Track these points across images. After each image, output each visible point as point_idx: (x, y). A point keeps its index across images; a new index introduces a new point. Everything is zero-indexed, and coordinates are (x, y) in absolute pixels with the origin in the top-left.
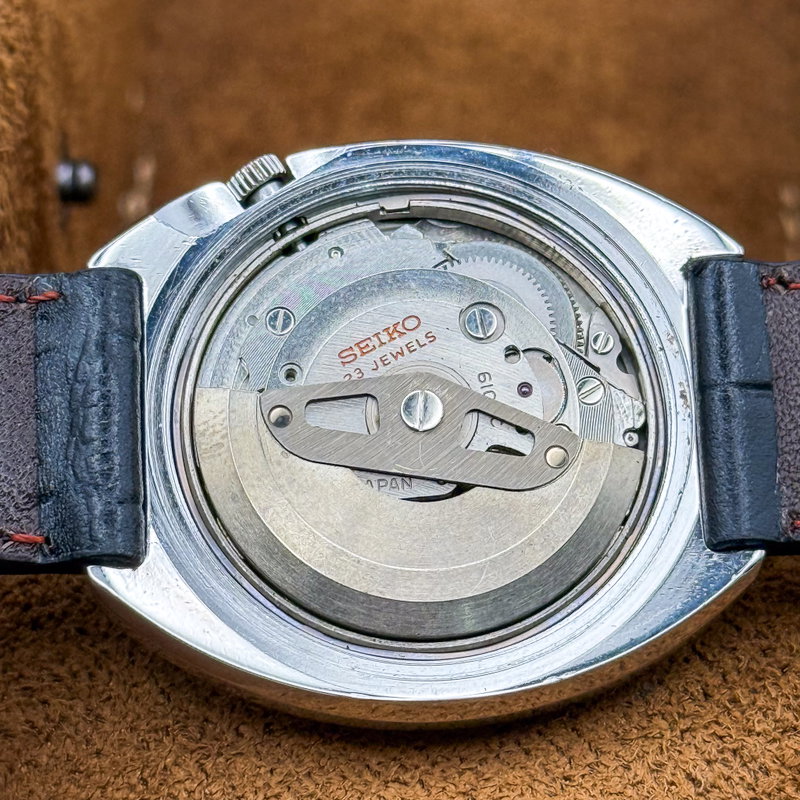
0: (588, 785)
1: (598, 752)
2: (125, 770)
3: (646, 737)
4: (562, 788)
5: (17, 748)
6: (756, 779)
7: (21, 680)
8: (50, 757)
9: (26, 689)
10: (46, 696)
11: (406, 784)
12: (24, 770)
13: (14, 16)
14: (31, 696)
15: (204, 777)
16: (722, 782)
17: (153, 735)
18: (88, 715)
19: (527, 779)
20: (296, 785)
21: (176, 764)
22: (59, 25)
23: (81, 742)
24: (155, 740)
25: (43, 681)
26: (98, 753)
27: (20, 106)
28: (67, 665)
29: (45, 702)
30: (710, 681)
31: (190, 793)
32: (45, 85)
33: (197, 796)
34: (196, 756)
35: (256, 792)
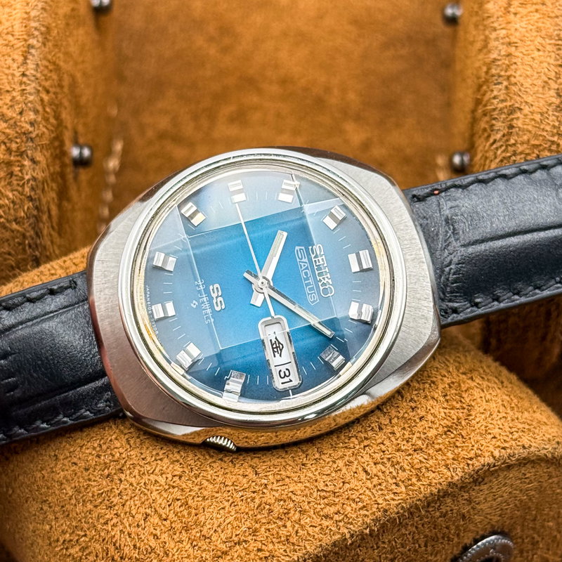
0: (313, 469)
1: (321, 453)
3: (346, 447)
4: (300, 469)
6: (398, 473)
11: (225, 462)
13: (49, 75)
15: (129, 447)
16: (380, 474)
19: (284, 464)
20: (171, 456)
21: (116, 439)
22: (73, 77)
27: (52, 120)
30: (383, 422)
31: (121, 454)
32: (66, 108)
33: (124, 456)
34: (127, 437)
35: (152, 457)
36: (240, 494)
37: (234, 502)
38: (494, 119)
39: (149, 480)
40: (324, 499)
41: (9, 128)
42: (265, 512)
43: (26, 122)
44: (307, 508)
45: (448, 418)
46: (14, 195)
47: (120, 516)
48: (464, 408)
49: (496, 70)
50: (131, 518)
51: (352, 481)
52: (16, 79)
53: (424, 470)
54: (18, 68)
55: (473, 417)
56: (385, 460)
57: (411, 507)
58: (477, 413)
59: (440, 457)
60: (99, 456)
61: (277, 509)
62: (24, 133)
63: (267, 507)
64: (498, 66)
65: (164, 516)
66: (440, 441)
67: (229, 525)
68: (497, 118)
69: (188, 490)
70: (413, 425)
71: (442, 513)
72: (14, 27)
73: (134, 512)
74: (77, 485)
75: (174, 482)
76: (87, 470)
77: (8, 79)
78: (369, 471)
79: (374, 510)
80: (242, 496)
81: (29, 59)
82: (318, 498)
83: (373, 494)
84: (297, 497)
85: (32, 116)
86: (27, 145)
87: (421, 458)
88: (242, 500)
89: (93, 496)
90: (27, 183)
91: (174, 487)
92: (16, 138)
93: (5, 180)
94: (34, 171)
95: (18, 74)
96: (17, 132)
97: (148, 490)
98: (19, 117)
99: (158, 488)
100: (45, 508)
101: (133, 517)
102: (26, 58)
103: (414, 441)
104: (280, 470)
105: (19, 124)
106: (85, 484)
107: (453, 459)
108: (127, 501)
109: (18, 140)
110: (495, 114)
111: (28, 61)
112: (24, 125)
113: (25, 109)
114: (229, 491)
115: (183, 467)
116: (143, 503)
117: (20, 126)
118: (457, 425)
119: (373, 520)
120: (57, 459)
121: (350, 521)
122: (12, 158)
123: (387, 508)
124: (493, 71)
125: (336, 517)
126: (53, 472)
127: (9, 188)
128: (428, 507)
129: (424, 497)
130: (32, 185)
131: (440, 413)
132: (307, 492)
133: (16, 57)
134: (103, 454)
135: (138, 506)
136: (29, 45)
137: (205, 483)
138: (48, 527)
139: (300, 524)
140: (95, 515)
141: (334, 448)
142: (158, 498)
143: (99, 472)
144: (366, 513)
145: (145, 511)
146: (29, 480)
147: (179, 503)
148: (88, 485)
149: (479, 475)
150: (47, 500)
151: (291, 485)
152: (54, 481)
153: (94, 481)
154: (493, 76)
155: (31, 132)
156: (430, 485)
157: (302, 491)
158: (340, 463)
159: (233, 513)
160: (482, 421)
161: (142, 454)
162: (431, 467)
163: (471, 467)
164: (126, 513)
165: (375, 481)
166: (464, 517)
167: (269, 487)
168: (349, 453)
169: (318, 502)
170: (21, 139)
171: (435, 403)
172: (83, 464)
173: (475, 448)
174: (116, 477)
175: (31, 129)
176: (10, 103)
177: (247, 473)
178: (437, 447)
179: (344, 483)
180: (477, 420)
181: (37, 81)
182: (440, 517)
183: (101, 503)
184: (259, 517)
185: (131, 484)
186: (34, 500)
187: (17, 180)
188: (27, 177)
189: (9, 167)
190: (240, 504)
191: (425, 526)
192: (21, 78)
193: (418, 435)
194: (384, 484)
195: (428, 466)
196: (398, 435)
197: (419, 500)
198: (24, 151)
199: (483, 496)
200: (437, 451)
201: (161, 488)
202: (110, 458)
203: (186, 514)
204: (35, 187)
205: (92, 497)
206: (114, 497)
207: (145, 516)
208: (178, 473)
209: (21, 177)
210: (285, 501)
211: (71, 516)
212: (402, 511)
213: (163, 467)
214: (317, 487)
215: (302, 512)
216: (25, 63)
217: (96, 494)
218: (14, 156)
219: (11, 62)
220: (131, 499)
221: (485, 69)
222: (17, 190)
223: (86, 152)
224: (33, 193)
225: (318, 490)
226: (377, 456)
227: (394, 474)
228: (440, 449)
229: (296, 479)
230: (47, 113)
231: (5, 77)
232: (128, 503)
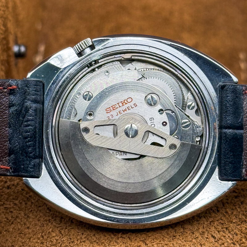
0: (181, 238)
1: (184, 228)
2: (36, 233)
3: (199, 223)
4: (173, 239)
5: (2, 226)
6: (233, 237)
7: (4, 205)
8: (13, 229)
9: (5, 208)
10: (12, 210)
11: (124, 238)
12: (5, 233)
14: (7, 210)
15: (61, 235)
16: (223, 238)
17: (45, 222)
18: (25, 216)
19: (162, 237)
20: (90, 238)
21: (52, 231)
23: (23, 224)
24: (46, 224)
25: (11, 205)
26: (28, 228)
28: (18, 200)
29: (11, 212)
31: (57, 240)
32: (10, 21)
33: (59, 241)
34: (59, 229)
35: (78, 240)
60: (42, 243)
104: (160, 241)
134: (45, 241)
165: (220, 242)
202: (50, 243)
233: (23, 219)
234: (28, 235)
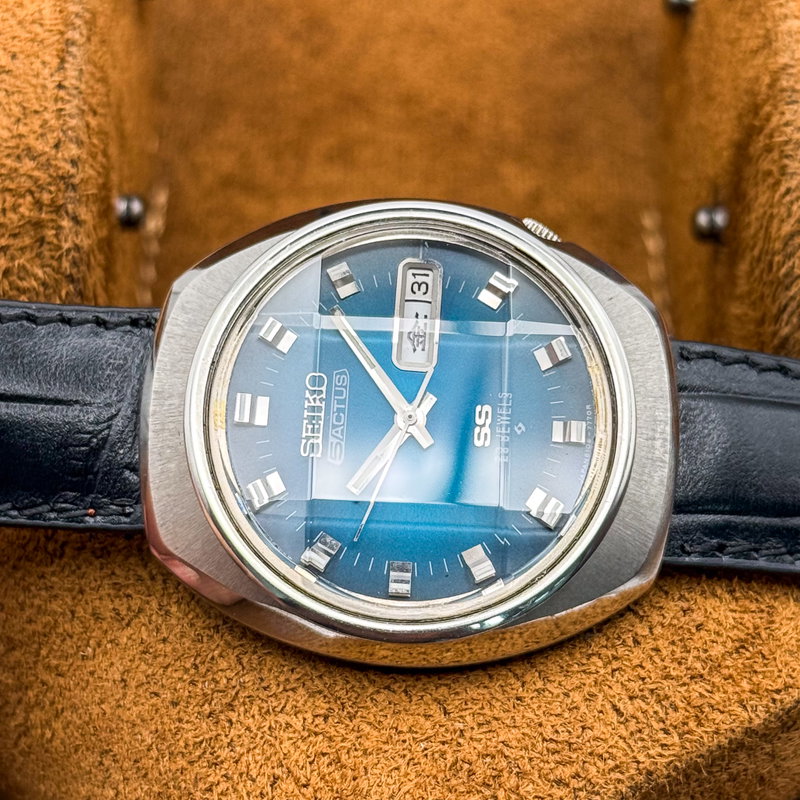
0: (535, 706)
1: (545, 679)
2: (183, 655)
3: (584, 671)
4: (514, 706)
5: (105, 628)
6: (667, 714)
7: (113, 577)
8: (129, 638)
9: (115, 584)
10: (129, 591)
11: (394, 692)
12: (109, 646)
14: (120, 590)
15: (240, 668)
16: (639, 714)
17: (207, 631)
18: (160, 610)
19: (488, 697)
20: (309, 683)
23: (153, 630)
24: (208, 635)
25: (129, 579)
26: (164, 640)
29: (129, 596)
30: (640, 631)
31: (229, 680)
33: (233, 683)
34: (237, 652)
35: (278, 685)
36: (423, 745)
37: (413, 759)
38: (787, 157)
39: (276, 722)
40: (553, 754)
41: (39, 169)
42: (463, 775)
43: (65, 160)
44: (528, 767)
45: (739, 626)
46: (45, 272)
47: (232, 779)
48: (762, 611)
49: (788, 81)
50: (249, 782)
51: (597, 725)
52: (49, 94)
53: (707, 709)
54: (52, 75)
55: (777, 625)
56: (646, 693)
57: (688, 767)
58: (782, 619)
59: (730, 689)
60: (193, 683)
61: (482, 770)
62: (62, 178)
63: (466, 766)
64: (791, 75)
65: (303, 781)
66: (728, 663)
67: (408, 796)
68: (791, 156)
69: (340, 739)
70: (686, 637)
71: (731, 774)
72: (44, 12)
73: (254, 773)
74: (160, 727)
75: (317, 725)
76: (175, 704)
77: (36, 93)
78: (622, 709)
79: (633, 772)
80: (426, 749)
81: (68, 62)
82: (545, 752)
83: (630, 747)
84: (513, 751)
85: (74, 150)
86: (67, 195)
87: (701, 690)
88: (426, 755)
89: (186, 746)
90: (67, 255)
91: (316, 734)
92: (50, 184)
93: (32, 250)
94: (77, 235)
95: (51, 85)
96: (51, 176)
97: (276, 737)
98: (53, 152)
99: (291, 735)
100: (106, 763)
101: (254, 781)
102: (63, 61)
103: (689, 663)
104: (483, 708)
105: (53, 163)
106: (172, 727)
107: (751, 691)
108: (242, 755)
109: (53, 188)
110: (788, 149)
111: (67, 65)
112: (62, 164)
113: (63, 139)
114: (404, 741)
115: (329, 702)
116: (268, 759)
117: (56, 165)
118: (754, 638)
119: (630, 787)
120: (126, 685)
121: (596, 789)
122: (43, 215)
123: (652, 768)
124: (784, 83)
125: (574, 783)
126: (120, 706)
127: (38, 262)
128: (711, 766)
129: (708, 751)
130: (73, 257)
131: (726, 617)
132: (527, 742)
133: (47, 58)
134: (202, 680)
135: (260, 764)
136: (68, 40)
137: (367, 729)
138: (112, 793)
139: (518, 794)
140: (190, 776)
141: (567, 674)
142: (292, 752)
143: (196, 709)
144: (621, 777)
145: (272, 771)
146: (80, 718)
147: (326, 760)
148: (178, 729)
149: (790, 717)
150: (111, 750)
151: (501, 733)
152: (122, 720)
153: (187, 722)
154: (783, 90)
155: (72, 176)
156: (716, 733)
157: (519, 741)
158: (577, 697)
159: (412, 776)
160: (790, 631)
161: (262, 680)
162: (718, 703)
163: (779, 704)
164: (241, 775)
165: (633, 725)
166: (762, 779)
167: (467, 735)
168: (590, 680)
169: (545, 758)
170: (57, 185)
171: (718, 604)
172: (168, 695)
173: (783, 675)
174: (222, 717)
175: (73, 171)
176: (40, 131)
177: (432, 713)
178: (725, 672)
179: (583, 728)
180: (784, 630)
181: (81, 96)
182: (729, 780)
183: (200, 757)
184: (454, 782)
185: (248, 729)
186: (88, 749)
187: (50, 250)
188: (66, 246)
189: (39, 230)
190: (423, 761)
191: (706, 794)
192: (56, 91)
193: (695, 653)
194: (647, 731)
195: (713, 702)
196: (664, 653)
197: (701, 756)
198: (61, 206)
199: (792, 748)
200: (725, 679)
201: (296, 735)
202: (212, 686)
203: (337, 777)
204: (78, 260)
205: (185, 748)
206: (220, 748)
207: (272, 779)
208: (322, 712)
209: (55, 245)
210: (493, 757)
211: (150, 776)
212: (674, 774)
213: (297, 702)
214: (541, 734)
215: (521, 775)
216: (61, 67)
217: (191, 743)
218: (46, 213)
219: (41, 66)
220: (248, 752)
221: (767, 80)
222: (50, 266)
223: (137, 207)
224: (74, 271)
225: (544, 740)
226: (635, 686)
227: (662, 714)
228: (731, 676)
229: (508, 722)
230: (94, 145)
231: (31, 89)
232: (244, 759)
233: (154, 617)
234: (161, 659)
